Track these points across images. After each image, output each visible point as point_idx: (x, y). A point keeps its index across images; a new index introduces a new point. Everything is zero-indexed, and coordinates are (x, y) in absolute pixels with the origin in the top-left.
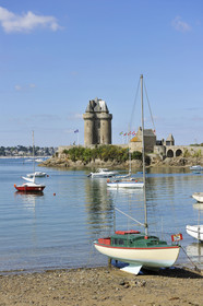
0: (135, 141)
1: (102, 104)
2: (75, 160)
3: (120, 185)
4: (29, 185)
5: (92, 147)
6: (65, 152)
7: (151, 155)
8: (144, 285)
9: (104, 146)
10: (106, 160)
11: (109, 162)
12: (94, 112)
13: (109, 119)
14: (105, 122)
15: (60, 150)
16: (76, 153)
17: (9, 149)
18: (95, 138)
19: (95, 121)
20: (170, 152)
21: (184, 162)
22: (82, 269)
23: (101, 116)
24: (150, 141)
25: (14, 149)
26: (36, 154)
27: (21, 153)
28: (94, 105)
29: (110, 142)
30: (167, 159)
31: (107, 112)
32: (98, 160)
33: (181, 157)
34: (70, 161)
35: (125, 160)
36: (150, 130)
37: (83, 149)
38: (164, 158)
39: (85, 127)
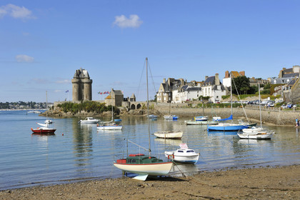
0: (109, 98)
1: (85, 72)
2: (66, 112)
3: (106, 128)
4: (44, 129)
5: (79, 103)
6: (59, 106)
7: (120, 108)
8: (153, 186)
9: (87, 102)
10: (89, 111)
11: (91, 113)
12: (79, 78)
13: (90, 83)
14: (87, 85)
15: (56, 104)
16: (67, 106)
17: (12, 104)
18: (80, 97)
19: (80, 85)
20: (133, 106)
21: (142, 113)
22: (108, 179)
23: (84, 81)
24: (119, 98)
25: (16, 104)
26: (33, 107)
27: (21, 106)
28: (79, 73)
29: (91, 99)
30: (131, 111)
31: (89, 78)
32: (83, 112)
33: (140, 109)
34: (62, 112)
35: (102, 111)
36: (120, 91)
37: (73, 104)
38: (129, 110)
39: (73, 89)
